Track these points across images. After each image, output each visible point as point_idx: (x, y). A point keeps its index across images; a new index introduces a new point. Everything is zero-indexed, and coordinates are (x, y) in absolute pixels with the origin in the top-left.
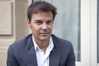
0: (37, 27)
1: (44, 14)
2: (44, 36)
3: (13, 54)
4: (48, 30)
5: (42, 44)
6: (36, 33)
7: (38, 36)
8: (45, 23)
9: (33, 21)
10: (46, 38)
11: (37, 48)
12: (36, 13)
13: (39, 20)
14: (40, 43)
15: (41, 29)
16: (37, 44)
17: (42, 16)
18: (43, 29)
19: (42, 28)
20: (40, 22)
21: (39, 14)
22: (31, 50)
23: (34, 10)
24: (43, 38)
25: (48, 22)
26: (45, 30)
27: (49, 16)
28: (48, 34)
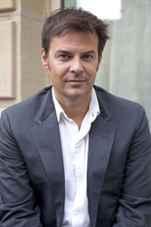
0: (59, 65)
1: (76, 36)
2: (75, 87)
3: (8, 128)
4: (85, 74)
5: (73, 106)
6: (58, 81)
7: (63, 87)
8: (77, 58)
9: (52, 52)
10: (79, 91)
11: (61, 114)
12: (59, 34)
13: (64, 52)
14: (68, 103)
15: (68, 70)
16: (62, 105)
17: (71, 41)
18: (73, 72)
19: (71, 69)
20: (66, 56)
21: (64, 38)
22: (48, 119)
23: (55, 27)
24: (72, 91)
25: (85, 56)
26: (77, 74)
27: (88, 42)
28: (84, 84)
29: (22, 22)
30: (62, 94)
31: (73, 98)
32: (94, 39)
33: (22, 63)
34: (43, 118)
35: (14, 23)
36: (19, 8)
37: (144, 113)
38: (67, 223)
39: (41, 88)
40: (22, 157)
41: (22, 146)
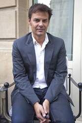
0: (35, 24)
1: (41, 13)
2: (40, 32)
4: (44, 27)
5: (39, 39)
6: (34, 29)
7: (36, 32)
8: (41, 21)
9: (32, 19)
10: (42, 33)
11: (35, 42)
12: (35, 12)
14: (37, 38)
15: (38, 25)
16: (35, 39)
17: (39, 15)
20: (37, 20)
24: (39, 33)
25: (44, 21)
26: (41, 27)
27: (45, 15)
28: (44, 31)
29: (19, 11)
30: (36, 34)
31: (39, 36)
32: (47, 15)
33: (19, 26)
34: (29, 43)
35: (16, 11)
36: (18, 6)
37: (64, 42)
38: (37, 79)
39: (28, 33)
40: (21, 57)
41: (21, 53)
